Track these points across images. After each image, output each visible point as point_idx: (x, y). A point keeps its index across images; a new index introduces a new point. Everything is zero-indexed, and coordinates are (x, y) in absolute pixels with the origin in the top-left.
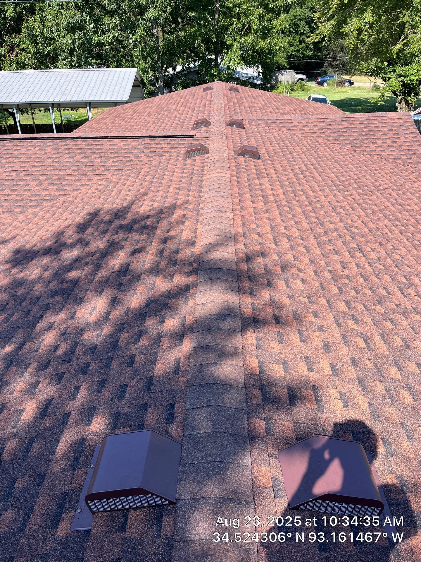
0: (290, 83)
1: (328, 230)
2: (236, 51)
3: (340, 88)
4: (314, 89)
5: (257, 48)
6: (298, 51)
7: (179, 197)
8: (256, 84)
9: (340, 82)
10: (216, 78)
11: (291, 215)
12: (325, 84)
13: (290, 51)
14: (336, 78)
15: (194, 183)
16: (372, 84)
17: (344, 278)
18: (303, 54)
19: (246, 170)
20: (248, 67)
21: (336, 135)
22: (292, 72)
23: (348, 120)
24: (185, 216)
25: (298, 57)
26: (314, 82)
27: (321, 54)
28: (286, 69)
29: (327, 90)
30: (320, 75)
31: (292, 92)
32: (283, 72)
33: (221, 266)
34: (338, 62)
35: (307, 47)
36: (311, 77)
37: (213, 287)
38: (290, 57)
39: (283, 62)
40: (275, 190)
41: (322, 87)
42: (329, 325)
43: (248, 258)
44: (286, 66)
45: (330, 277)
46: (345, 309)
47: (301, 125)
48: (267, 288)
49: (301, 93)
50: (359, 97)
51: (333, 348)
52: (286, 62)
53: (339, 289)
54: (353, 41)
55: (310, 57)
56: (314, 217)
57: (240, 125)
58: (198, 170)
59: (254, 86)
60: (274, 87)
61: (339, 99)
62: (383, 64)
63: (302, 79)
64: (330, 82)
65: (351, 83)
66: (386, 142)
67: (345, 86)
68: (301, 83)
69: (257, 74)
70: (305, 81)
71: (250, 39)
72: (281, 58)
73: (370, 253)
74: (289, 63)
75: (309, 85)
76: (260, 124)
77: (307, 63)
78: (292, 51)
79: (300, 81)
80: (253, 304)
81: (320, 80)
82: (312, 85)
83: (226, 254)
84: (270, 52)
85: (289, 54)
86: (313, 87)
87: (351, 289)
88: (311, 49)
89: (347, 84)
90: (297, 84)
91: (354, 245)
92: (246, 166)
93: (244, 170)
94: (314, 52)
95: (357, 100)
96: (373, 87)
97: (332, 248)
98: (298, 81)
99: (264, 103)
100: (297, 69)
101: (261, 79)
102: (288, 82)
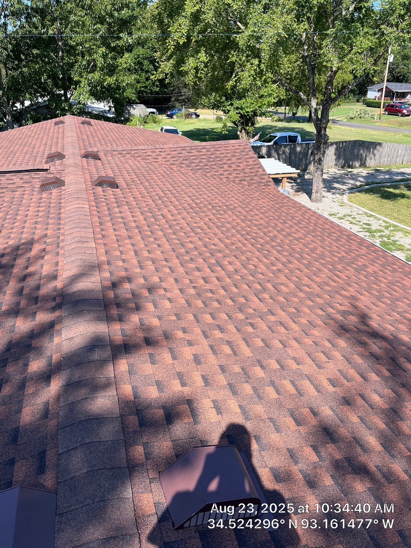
0: (142, 116)
1: (189, 250)
2: (85, 87)
3: (188, 120)
4: (165, 121)
5: (105, 84)
6: (146, 87)
7: (37, 232)
8: (108, 117)
9: (188, 115)
10: (67, 112)
11: (153, 239)
12: (175, 117)
13: (138, 87)
14: (184, 111)
15: (52, 216)
16: (215, 116)
17: (207, 292)
18: (151, 90)
19: (105, 199)
20: (99, 102)
21: (188, 162)
22: (142, 106)
23: (196, 148)
24: (44, 250)
25: (146, 93)
26: (164, 115)
27: (167, 90)
28: (137, 103)
29: (177, 122)
30: (169, 109)
31: (146, 124)
32: (134, 106)
33: (86, 297)
34: (183, 97)
35: (153, 84)
36: (161, 111)
37: (79, 320)
38: (139, 92)
39: (134, 97)
40: (136, 217)
41: (172, 120)
42: (198, 338)
43: (114, 285)
44: (137, 100)
45: (195, 293)
46: (211, 321)
47: (154, 154)
48: (136, 312)
49: (154, 125)
50: (206, 128)
51: (203, 360)
52: (136, 97)
53: (204, 303)
54: (193, 79)
55: (157, 93)
56: (175, 239)
57: (96, 157)
58: (55, 203)
59: (107, 119)
60: (127, 120)
61: (189, 130)
62: (221, 98)
63: (153, 113)
64: (179, 115)
65: (198, 116)
66: (231, 167)
67: (192, 118)
68: (152, 116)
69: (109, 109)
70: (156, 114)
71: (96, 76)
72: (130, 93)
73: (227, 266)
74: (139, 98)
75: (161, 118)
76: (115, 155)
77: (156, 98)
78: (140, 87)
79: (151, 114)
80: (122, 330)
81: (169, 113)
82: (163, 117)
83: (91, 284)
84: (118, 88)
85: (138, 90)
86: (164, 119)
87: (214, 301)
88: (157, 86)
89: (194, 116)
90: (149, 117)
91: (213, 261)
92: (104, 195)
93: (103, 200)
94: (160, 88)
95: (204, 130)
96: (216, 118)
97: (194, 266)
98: (149, 114)
99: (117, 135)
100: (148, 104)
101: (114, 113)
102: (140, 115)
